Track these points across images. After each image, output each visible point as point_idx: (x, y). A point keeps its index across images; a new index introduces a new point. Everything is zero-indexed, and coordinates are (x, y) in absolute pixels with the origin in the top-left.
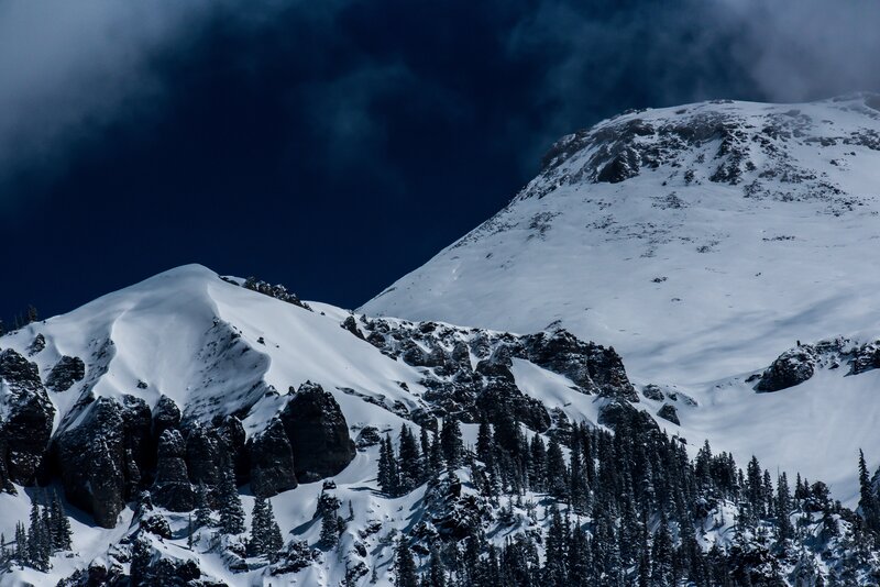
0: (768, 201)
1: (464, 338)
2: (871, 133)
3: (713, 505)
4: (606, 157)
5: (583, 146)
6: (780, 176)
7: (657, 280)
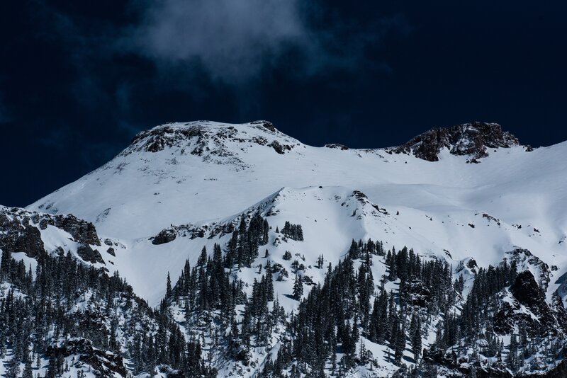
0: (211, 164)
1: (29, 215)
2: (261, 138)
3: (83, 292)
4: (153, 141)
5: (146, 136)
6: (219, 154)
7: (156, 194)
